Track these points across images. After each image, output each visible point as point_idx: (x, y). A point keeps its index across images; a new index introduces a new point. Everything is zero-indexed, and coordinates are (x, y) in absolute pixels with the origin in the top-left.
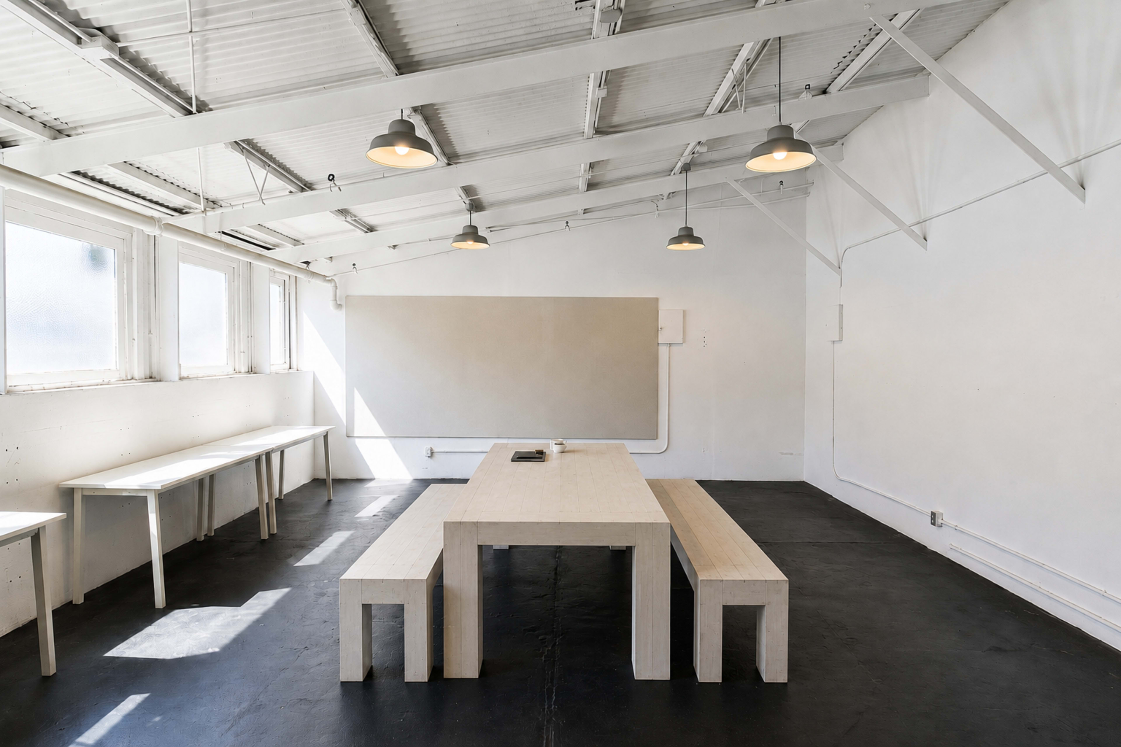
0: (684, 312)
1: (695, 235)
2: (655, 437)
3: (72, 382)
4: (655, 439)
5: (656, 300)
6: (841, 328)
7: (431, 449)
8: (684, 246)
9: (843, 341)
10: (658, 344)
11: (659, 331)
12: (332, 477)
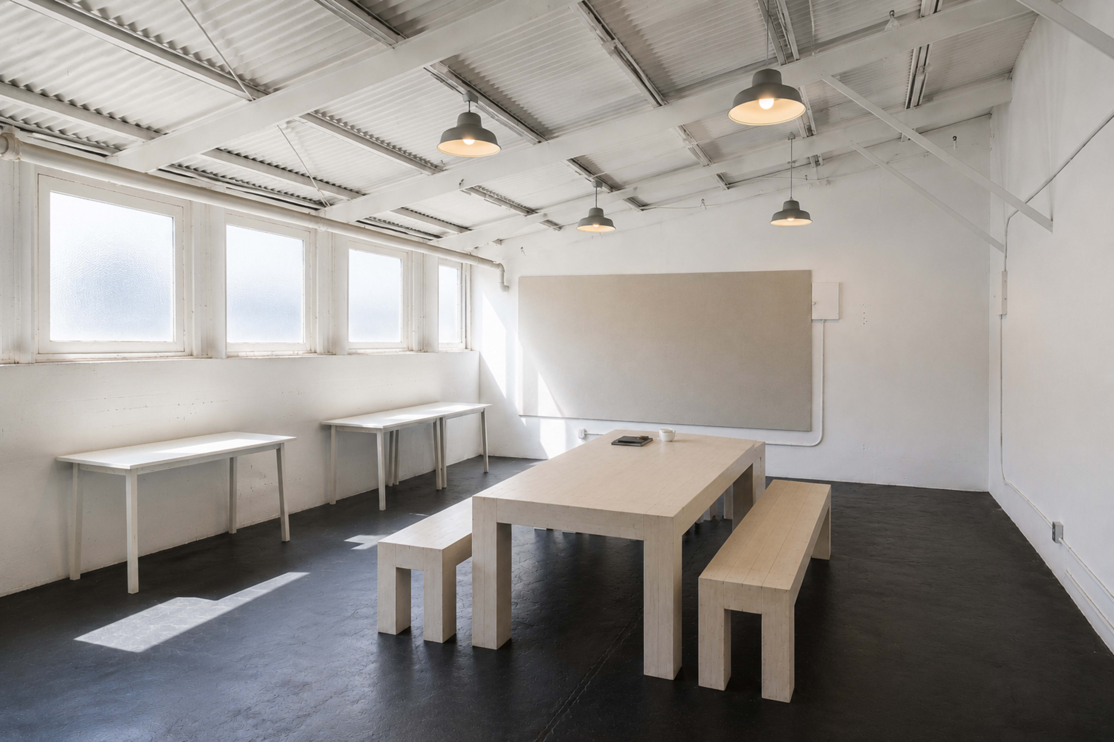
0: (840, 285)
1: (801, 209)
2: (809, 429)
3: (272, 352)
4: (808, 431)
5: (809, 273)
6: (1005, 299)
7: (585, 431)
8: (789, 221)
9: (1007, 315)
10: (812, 320)
11: (813, 306)
12: (488, 453)
